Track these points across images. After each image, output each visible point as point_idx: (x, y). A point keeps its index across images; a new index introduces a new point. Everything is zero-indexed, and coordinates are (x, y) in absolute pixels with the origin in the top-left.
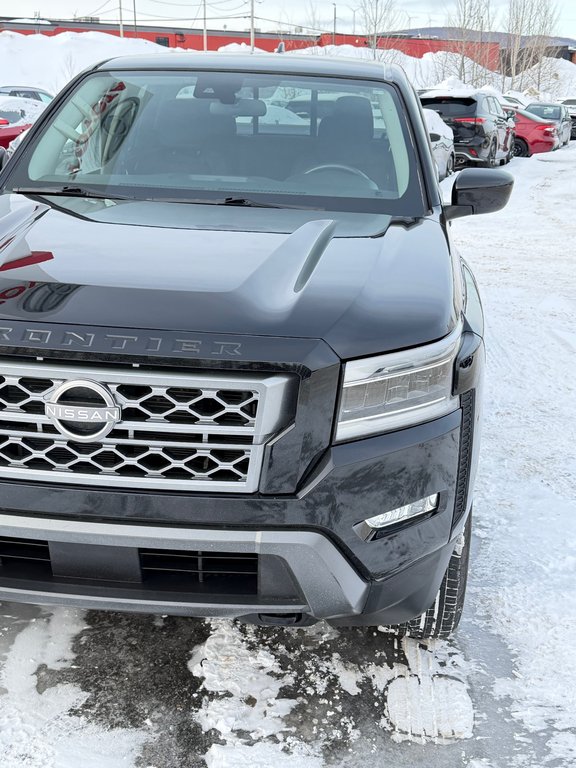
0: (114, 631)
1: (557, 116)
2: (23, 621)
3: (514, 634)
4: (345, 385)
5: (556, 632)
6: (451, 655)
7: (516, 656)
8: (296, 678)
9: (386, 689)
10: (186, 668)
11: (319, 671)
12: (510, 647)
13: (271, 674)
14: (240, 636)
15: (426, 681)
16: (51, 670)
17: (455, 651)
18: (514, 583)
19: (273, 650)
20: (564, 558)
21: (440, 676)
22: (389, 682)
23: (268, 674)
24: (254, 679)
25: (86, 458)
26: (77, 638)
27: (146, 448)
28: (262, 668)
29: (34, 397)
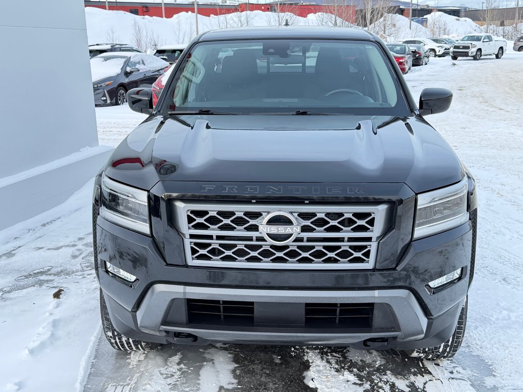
0: (253, 367)
1: (403, 51)
2: (199, 364)
3: (486, 354)
4: (418, 208)
5: (510, 351)
6: (454, 367)
7: (491, 365)
8: (370, 385)
9: (424, 387)
10: (304, 383)
11: (383, 381)
12: (486, 361)
13: (355, 384)
14: (328, 365)
15: (445, 381)
16: (227, 389)
17: (456, 365)
18: (476, 328)
19: (351, 372)
20: (501, 312)
21: (453, 378)
22: (425, 384)
23: (353, 384)
24: (347, 387)
25: (280, 254)
26: (234, 371)
27: (313, 247)
28: (348, 381)
29: (252, 222)
